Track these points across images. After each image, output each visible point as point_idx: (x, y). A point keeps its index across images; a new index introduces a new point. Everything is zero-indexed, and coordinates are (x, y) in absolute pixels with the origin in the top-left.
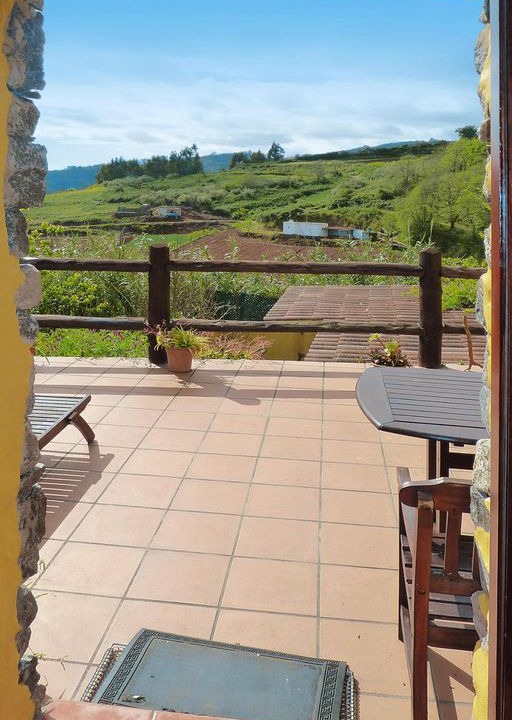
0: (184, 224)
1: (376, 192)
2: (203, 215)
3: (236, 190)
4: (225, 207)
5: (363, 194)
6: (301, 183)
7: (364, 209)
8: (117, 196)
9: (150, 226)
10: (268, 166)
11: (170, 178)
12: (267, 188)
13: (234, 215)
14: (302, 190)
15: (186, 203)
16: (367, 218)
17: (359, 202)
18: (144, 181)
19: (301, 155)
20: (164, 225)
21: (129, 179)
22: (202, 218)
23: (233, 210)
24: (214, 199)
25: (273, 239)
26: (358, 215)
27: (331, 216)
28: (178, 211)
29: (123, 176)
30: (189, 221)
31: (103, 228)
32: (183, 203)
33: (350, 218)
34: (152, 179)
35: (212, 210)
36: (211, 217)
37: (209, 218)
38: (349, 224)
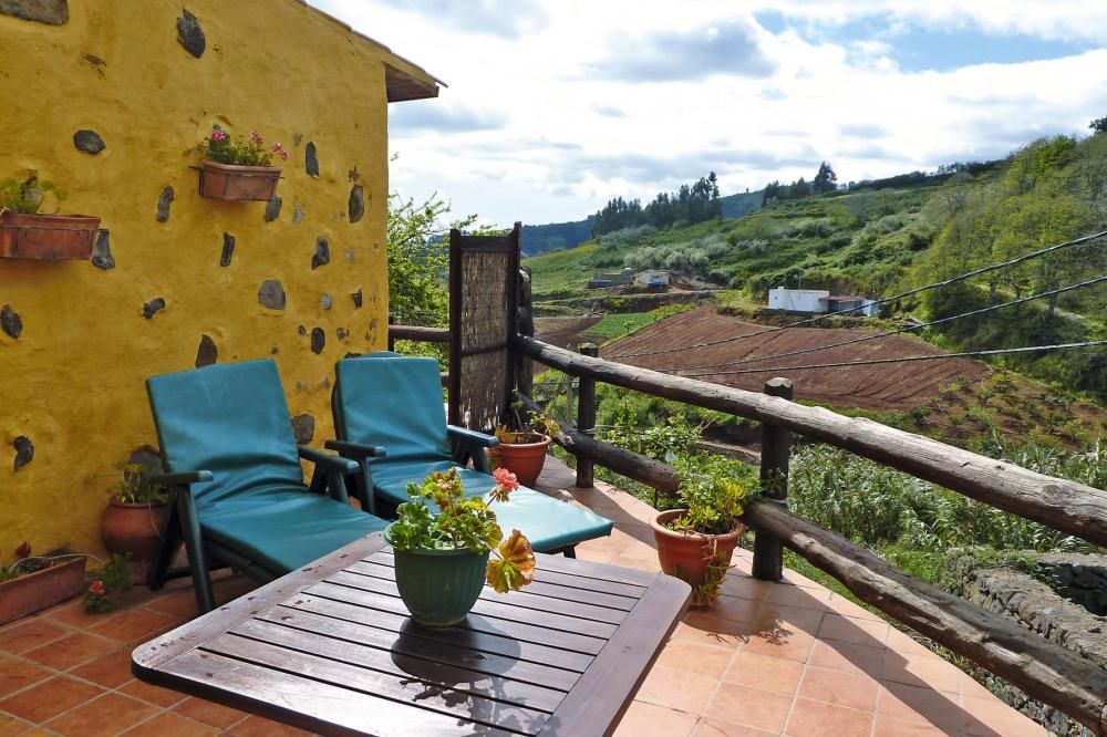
0: (668, 297)
1: (905, 239)
2: (693, 282)
3: (743, 243)
4: (722, 270)
5: (886, 243)
6: (833, 229)
7: (883, 267)
8: (606, 258)
9: (626, 300)
10: (807, 203)
11: (677, 228)
12: (785, 238)
13: (732, 281)
14: (832, 239)
15: (676, 265)
16: (882, 280)
17: (880, 256)
18: (644, 233)
19: (857, 182)
20: (643, 299)
21: (626, 232)
22: (690, 287)
23: (732, 274)
24: (711, 257)
25: (755, 317)
26: (872, 276)
27: (838, 278)
28: (664, 277)
29: (620, 227)
30: (675, 291)
31: (570, 304)
32: (672, 265)
33: (860, 282)
34: (655, 229)
35: (705, 275)
36: (703, 285)
37: (701, 286)
38: (859, 290)
